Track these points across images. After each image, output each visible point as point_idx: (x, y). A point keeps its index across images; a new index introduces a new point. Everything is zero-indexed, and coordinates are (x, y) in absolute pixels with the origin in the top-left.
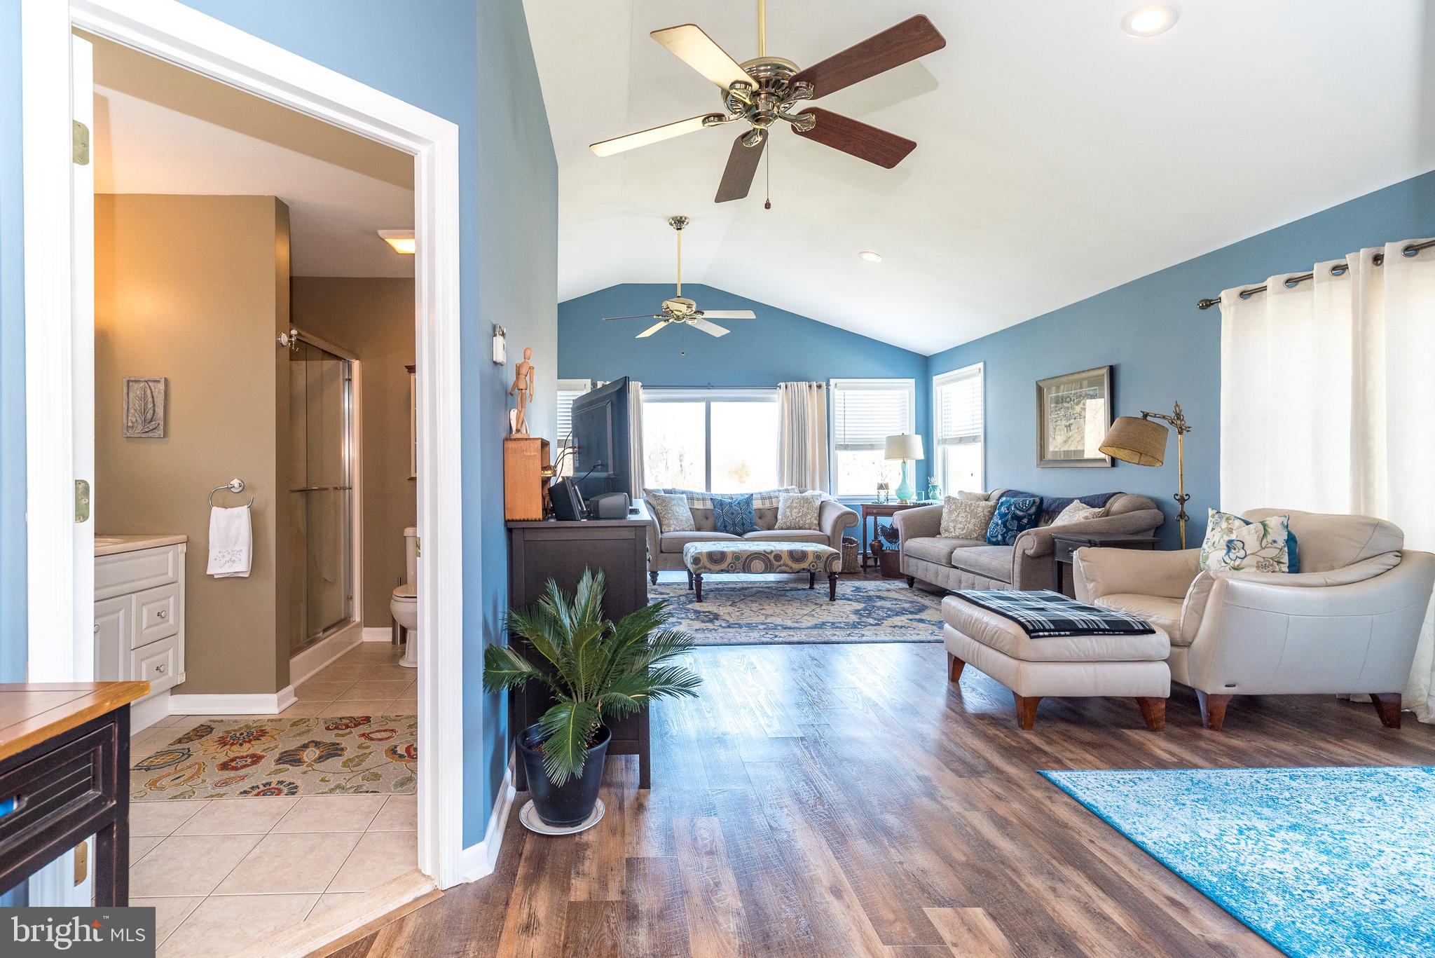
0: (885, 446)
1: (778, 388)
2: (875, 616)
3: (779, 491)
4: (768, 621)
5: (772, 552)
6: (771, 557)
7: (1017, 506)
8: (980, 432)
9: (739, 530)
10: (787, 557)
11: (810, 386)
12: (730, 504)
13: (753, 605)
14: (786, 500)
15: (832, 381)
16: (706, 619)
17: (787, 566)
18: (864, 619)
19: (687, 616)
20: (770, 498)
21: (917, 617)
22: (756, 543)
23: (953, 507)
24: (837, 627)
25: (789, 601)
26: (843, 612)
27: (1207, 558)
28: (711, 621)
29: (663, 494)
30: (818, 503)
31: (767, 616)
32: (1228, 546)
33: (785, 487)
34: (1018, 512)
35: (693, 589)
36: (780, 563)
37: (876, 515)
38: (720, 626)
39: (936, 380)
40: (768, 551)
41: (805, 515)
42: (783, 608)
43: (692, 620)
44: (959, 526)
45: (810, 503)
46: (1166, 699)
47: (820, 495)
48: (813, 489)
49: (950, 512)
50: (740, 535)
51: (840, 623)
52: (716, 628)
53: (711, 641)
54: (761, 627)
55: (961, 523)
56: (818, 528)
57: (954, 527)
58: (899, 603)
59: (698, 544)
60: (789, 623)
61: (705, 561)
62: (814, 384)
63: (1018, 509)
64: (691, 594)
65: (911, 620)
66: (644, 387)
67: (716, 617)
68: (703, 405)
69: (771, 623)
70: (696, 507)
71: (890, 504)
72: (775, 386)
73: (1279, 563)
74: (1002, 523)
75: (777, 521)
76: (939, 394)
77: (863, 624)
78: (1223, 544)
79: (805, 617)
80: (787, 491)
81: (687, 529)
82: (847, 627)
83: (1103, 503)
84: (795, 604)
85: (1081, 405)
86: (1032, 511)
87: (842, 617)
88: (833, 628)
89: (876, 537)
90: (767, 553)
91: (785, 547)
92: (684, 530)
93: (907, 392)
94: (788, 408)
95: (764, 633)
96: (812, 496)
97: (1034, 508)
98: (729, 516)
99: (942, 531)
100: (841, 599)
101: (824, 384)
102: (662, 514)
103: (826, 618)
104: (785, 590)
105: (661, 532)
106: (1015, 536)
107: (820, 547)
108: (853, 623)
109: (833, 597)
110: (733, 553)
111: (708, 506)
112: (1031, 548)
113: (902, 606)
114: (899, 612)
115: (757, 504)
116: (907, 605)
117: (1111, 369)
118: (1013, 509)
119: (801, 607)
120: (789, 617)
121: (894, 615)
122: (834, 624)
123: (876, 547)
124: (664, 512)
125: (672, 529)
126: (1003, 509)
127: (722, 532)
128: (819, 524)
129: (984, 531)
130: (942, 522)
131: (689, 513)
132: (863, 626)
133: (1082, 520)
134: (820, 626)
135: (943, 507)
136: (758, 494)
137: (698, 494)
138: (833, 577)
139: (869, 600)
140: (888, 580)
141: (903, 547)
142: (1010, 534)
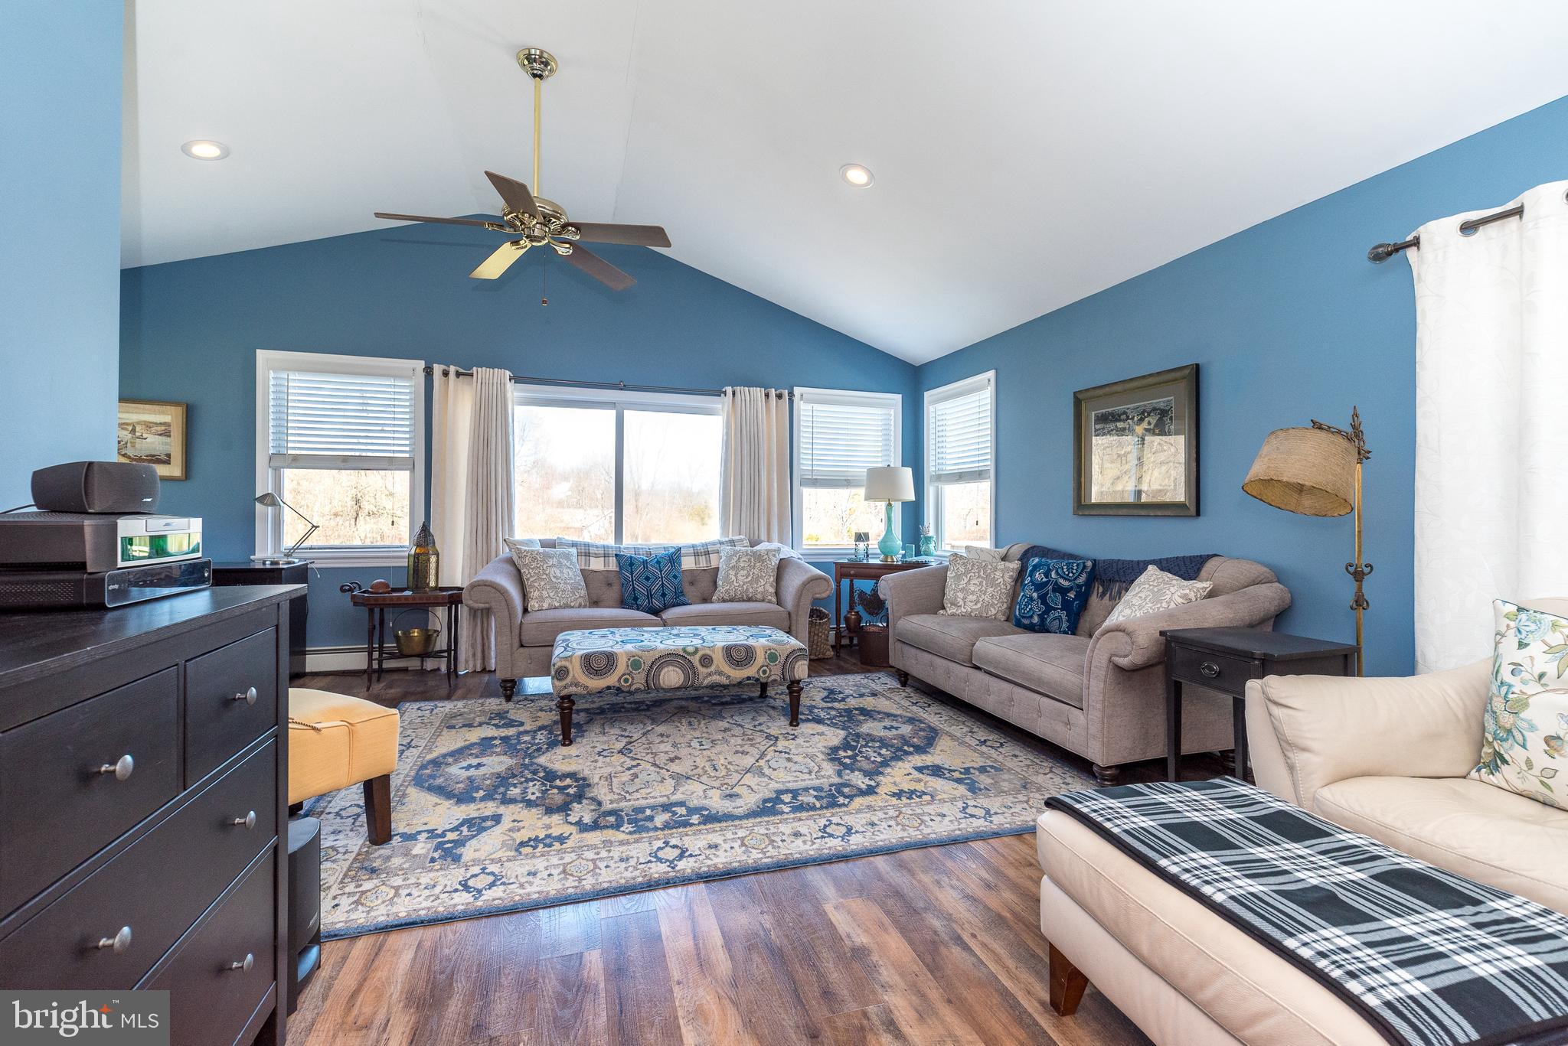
0: (865, 483)
1: (722, 395)
2: (865, 765)
3: (721, 543)
4: (678, 796)
5: (698, 650)
6: (696, 660)
7: (1059, 570)
8: (989, 464)
9: (656, 603)
10: (722, 660)
11: (767, 395)
12: (645, 562)
14: (730, 558)
15: (797, 391)
16: (560, 799)
17: (720, 673)
18: (847, 775)
19: (525, 791)
20: (707, 553)
21: (928, 760)
22: (677, 630)
23: (962, 569)
26: (812, 757)
28: (566, 807)
29: (538, 548)
30: (775, 562)
31: (679, 778)
33: (731, 537)
34: (1061, 581)
36: (709, 670)
37: (852, 577)
38: (580, 822)
39: (928, 396)
40: (690, 649)
41: (756, 579)
43: (529, 804)
44: (971, 597)
45: (764, 561)
47: (779, 550)
48: (769, 540)
49: (958, 576)
50: (656, 612)
51: (807, 790)
52: (568, 831)
53: (536, 889)
55: (973, 593)
56: (774, 599)
57: (964, 599)
58: (895, 724)
60: (716, 802)
61: (576, 673)
62: (773, 392)
63: (1061, 577)
65: (920, 769)
66: (517, 379)
67: (582, 790)
68: (611, 414)
69: (682, 804)
70: (592, 567)
71: (871, 561)
72: (719, 393)
74: (1039, 597)
75: (716, 588)
76: (933, 415)
77: (846, 790)
79: (747, 778)
80: (732, 543)
81: (572, 604)
82: (818, 805)
83: (1199, 570)
84: (733, 741)
85: (1145, 425)
86: (1082, 579)
87: (810, 773)
88: (795, 810)
89: (852, 608)
90: (688, 654)
91: (720, 638)
92: (567, 606)
93: (892, 412)
94: (735, 423)
95: (660, 844)
96: (768, 551)
97: (1084, 576)
98: (642, 583)
99: (947, 605)
100: (808, 720)
101: (786, 393)
102: (528, 579)
103: (783, 777)
104: (722, 704)
105: (525, 611)
106: (1060, 619)
107: (774, 637)
108: (827, 788)
109: (794, 721)
110: (630, 656)
111: (613, 565)
112: (1126, 656)
113: (900, 732)
114: (899, 754)
115: (688, 563)
116: (906, 730)
117: (1197, 368)
118: (1053, 575)
119: (742, 746)
120: (718, 778)
121: (892, 759)
122: (795, 793)
123: (852, 621)
124: (531, 577)
125: (546, 606)
126: (1039, 576)
127: (630, 607)
128: (777, 593)
129: (1011, 608)
130: (947, 590)
131: (580, 578)
132: (846, 797)
133: (1180, 600)
134: (768, 808)
135: (946, 568)
136: (690, 547)
137: (597, 547)
138: (795, 689)
139: (849, 719)
140: (869, 671)
141: (895, 625)
142: (1053, 614)
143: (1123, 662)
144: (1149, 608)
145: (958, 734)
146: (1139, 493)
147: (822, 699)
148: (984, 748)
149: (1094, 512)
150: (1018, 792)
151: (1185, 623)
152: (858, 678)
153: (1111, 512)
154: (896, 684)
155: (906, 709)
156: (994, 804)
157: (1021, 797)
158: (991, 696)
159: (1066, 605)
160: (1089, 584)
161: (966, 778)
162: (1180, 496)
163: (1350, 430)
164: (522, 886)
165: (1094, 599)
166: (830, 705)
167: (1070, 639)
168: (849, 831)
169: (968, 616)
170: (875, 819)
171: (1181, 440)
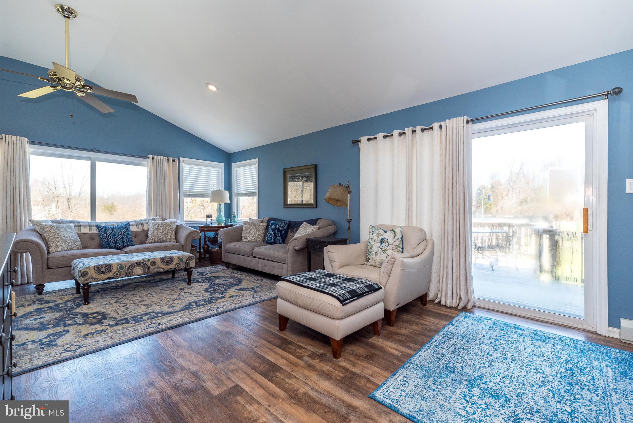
0: (210, 196)
1: (147, 158)
2: (219, 291)
3: (149, 220)
4: (150, 310)
5: (149, 260)
6: (149, 264)
8: (256, 190)
9: (119, 246)
10: (160, 263)
11: (168, 160)
12: (113, 229)
13: (135, 298)
14: (154, 226)
15: (181, 159)
16: (95, 320)
17: (160, 268)
18: (213, 295)
19: (74, 321)
20: (142, 224)
21: (240, 287)
22: (135, 254)
23: (248, 226)
24: (200, 305)
25: (161, 289)
26: (199, 292)
27: (372, 246)
28: (99, 322)
29: (51, 223)
30: (175, 226)
31: (148, 306)
32: (381, 241)
33: (152, 217)
34: (280, 228)
35: (80, 293)
36: (155, 267)
37: (205, 231)
38: (109, 325)
39: (234, 165)
41: (167, 234)
42: (159, 296)
43: (80, 324)
45: (170, 226)
46: (382, 319)
47: (176, 222)
48: (170, 218)
49: (247, 229)
50: (120, 249)
51: (200, 301)
52: (105, 328)
53: (101, 344)
54: (145, 318)
55: (252, 234)
56: (175, 241)
57: (249, 236)
58: (227, 279)
59: (86, 260)
60: (166, 309)
61: (93, 273)
62: (171, 159)
64: (79, 297)
65: (238, 290)
66: (31, 142)
67: (104, 316)
69: (152, 312)
70: (83, 232)
71: (212, 225)
72: (145, 157)
73: (399, 247)
74: (273, 233)
75: (148, 238)
76: (235, 172)
77: (214, 299)
78: (379, 240)
79: (176, 301)
80: (154, 219)
81: (74, 248)
82: (205, 304)
83: (316, 223)
84: (166, 292)
85: (303, 180)
86: (286, 227)
87: (200, 296)
88: (197, 306)
89: (205, 243)
90: (145, 261)
91: (157, 255)
92: (71, 249)
93: (220, 170)
94: (154, 171)
95: (149, 323)
96: (171, 222)
97: (286, 226)
98: (112, 238)
99: (243, 238)
100: (194, 282)
101: (177, 160)
102: (48, 238)
103: (190, 299)
104: (156, 282)
105: (48, 252)
106: (279, 240)
107: (180, 253)
108: (207, 299)
109: (189, 283)
110: (118, 264)
111: (94, 230)
112: (297, 246)
113: (229, 281)
114: (230, 286)
115: (133, 228)
116: (231, 280)
117: (316, 165)
118: (278, 226)
119: (170, 293)
120: (164, 303)
121: (228, 288)
122: (196, 302)
123: (206, 248)
124: (51, 237)
125: (59, 250)
126: (273, 227)
127: (106, 248)
128: (176, 239)
129: (264, 238)
130: (243, 234)
131: (77, 237)
132: (214, 300)
133: (311, 231)
134: (188, 307)
135: (243, 226)
136: (133, 221)
137: (84, 223)
138: (189, 271)
139: (209, 279)
140: (214, 265)
141: (224, 247)
142: (278, 238)
143: (297, 248)
144: (304, 234)
145: (249, 279)
146: (302, 201)
147: (198, 276)
148: (257, 282)
149: (289, 207)
150: (269, 290)
151: (312, 237)
152: (210, 268)
153: (294, 207)
154: (225, 268)
155: (230, 275)
156: (262, 294)
157: (269, 292)
158: (259, 265)
159: (281, 235)
160: (288, 229)
161: (253, 289)
162: (312, 202)
163: (347, 186)
164: (94, 345)
165: (289, 233)
166: (201, 277)
167: (283, 245)
168: (218, 308)
169: (250, 241)
170: (226, 304)
171: (312, 184)
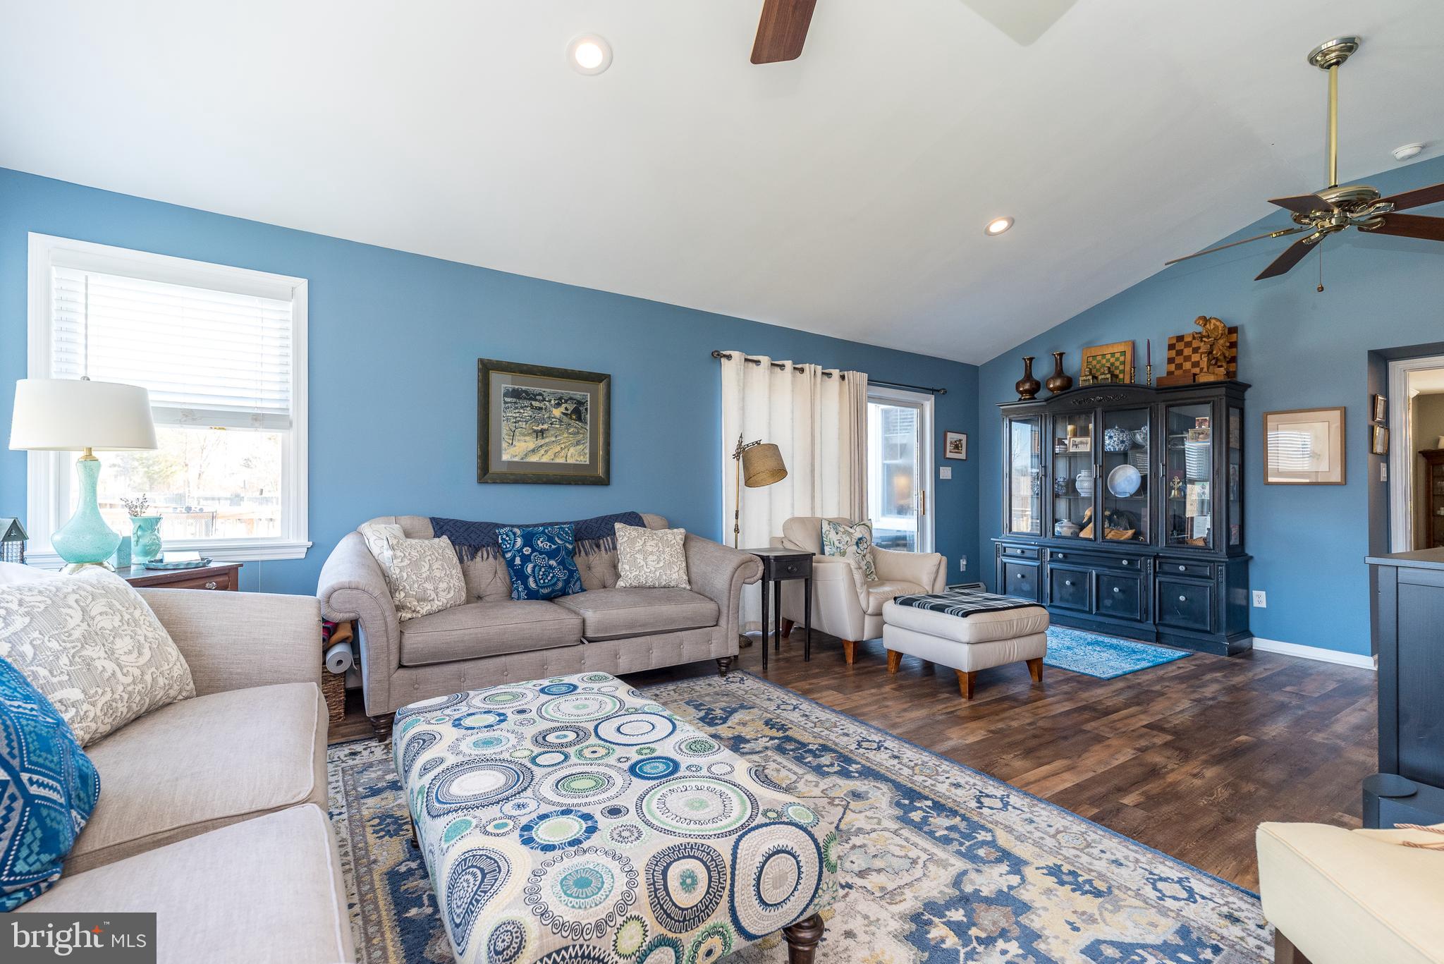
7: (559, 536)
27: (845, 552)
32: (857, 543)
78: (854, 541)
85: (562, 409)
117: (608, 377)
118: (558, 541)
149: (508, 481)
164: (1137, 861)
